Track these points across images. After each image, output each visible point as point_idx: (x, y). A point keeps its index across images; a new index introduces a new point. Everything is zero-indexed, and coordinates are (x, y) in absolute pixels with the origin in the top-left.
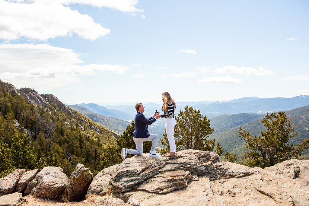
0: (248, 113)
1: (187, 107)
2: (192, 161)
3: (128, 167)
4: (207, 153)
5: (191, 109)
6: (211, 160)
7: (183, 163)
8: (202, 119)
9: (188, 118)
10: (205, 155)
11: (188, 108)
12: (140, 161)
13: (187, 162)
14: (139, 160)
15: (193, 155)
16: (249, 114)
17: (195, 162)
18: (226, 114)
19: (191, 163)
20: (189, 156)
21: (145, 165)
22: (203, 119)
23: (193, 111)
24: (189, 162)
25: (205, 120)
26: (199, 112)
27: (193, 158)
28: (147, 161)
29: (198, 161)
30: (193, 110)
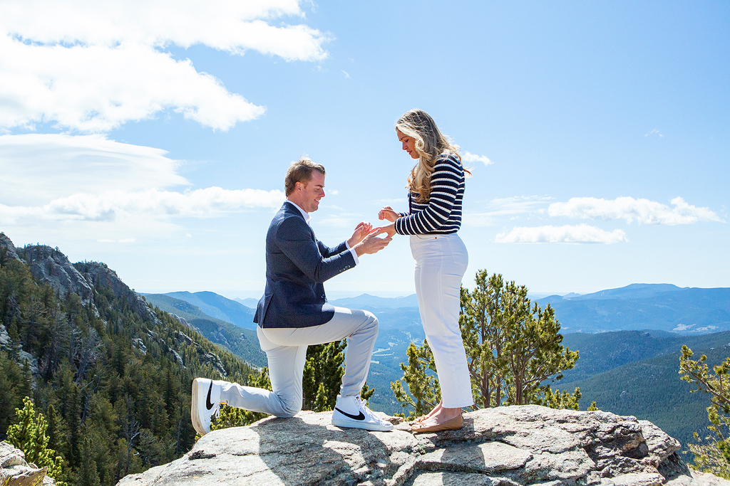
0: (646, 330)
1: (485, 275)
2: (558, 460)
3: (199, 473)
4: (625, 423)
5: (496, 283)
6: (653, 463)
7: (514, 470)
8: (535, 316)
9: (486, 313)
10: (618, 431)
11: (487, 278)
12: (272, 448)
13: (532, 465)
14: (272, 437)
15: (555, 431)
16: (648, 335)
17: (574, 465)
18: (580, 331)
19: (554, 473)
20: (538, 432)
21: (299, 472)
22: (540, 316)
23: (505, 290)
24: (544, 464)
25: (546, 319)
26: (523, 293)
27: (559, 446)
28: (312, 445)
29: (590, 463)
30: (505, 285)
